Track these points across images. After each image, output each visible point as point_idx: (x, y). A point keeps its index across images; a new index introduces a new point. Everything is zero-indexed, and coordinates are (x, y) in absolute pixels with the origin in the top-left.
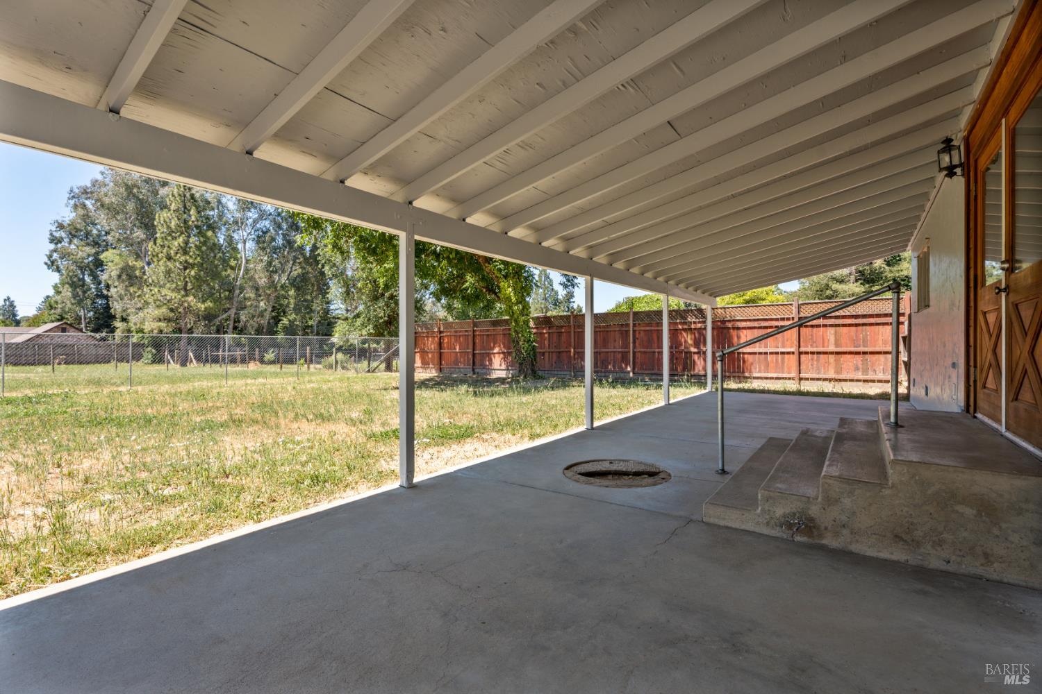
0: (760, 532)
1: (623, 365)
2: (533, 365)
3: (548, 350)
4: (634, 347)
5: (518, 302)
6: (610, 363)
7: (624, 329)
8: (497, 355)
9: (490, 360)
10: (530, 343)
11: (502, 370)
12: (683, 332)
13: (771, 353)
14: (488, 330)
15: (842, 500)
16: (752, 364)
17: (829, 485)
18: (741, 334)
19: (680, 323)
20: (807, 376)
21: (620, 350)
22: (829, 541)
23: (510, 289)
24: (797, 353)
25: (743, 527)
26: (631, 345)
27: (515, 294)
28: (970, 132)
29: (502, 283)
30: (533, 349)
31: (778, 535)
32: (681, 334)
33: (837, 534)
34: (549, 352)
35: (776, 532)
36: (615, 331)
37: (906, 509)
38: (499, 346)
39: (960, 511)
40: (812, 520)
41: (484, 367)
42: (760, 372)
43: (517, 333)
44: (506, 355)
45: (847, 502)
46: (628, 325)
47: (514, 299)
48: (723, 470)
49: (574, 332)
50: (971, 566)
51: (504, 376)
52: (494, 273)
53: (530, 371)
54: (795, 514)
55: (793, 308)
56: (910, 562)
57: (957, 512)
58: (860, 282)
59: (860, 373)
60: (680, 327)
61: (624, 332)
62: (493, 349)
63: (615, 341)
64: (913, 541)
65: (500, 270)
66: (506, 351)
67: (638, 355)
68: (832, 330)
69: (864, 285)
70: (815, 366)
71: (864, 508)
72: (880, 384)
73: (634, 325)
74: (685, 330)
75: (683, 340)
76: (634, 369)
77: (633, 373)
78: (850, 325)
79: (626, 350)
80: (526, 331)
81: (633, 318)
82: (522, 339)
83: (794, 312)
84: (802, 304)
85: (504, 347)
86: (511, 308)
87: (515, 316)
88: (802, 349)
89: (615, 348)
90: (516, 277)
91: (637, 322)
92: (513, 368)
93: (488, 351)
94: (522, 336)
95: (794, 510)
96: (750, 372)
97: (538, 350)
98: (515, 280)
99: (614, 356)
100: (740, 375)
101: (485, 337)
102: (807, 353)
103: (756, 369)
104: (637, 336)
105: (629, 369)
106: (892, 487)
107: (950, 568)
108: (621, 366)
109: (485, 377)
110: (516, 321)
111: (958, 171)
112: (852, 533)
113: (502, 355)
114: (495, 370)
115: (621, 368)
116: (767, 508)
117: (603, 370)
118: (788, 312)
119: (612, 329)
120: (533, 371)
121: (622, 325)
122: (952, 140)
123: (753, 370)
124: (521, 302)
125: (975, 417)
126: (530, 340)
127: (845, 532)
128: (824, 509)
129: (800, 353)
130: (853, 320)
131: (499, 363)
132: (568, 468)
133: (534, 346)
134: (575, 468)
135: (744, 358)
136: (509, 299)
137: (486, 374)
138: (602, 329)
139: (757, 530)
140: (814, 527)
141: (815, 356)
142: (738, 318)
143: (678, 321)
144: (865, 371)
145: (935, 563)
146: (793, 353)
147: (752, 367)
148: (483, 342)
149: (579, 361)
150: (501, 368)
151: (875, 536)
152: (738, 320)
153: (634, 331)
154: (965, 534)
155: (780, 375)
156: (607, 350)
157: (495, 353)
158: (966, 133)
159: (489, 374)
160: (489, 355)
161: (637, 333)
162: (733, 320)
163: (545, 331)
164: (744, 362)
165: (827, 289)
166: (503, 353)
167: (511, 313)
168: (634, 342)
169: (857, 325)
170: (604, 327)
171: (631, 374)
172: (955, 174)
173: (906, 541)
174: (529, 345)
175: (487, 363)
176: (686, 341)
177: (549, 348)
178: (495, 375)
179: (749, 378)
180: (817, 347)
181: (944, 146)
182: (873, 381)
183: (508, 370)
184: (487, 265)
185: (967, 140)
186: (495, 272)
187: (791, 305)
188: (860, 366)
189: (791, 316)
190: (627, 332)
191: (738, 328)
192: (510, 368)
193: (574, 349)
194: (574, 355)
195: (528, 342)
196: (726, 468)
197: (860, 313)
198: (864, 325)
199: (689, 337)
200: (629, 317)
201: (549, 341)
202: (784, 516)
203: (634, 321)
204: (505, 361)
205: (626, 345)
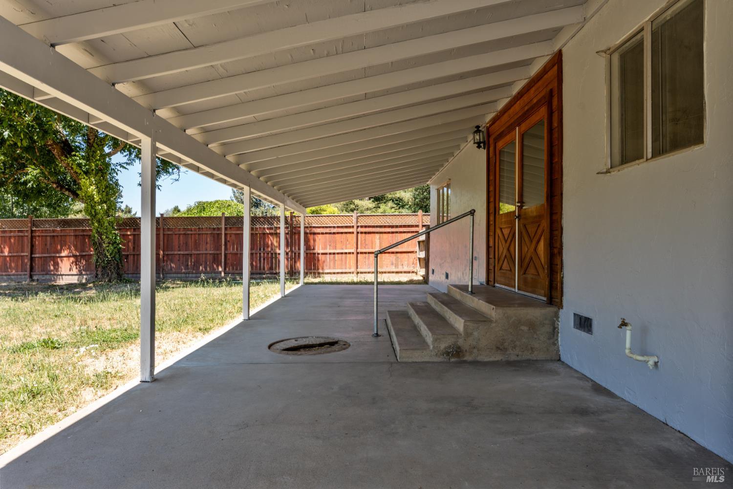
0: (433, 361)
1: (215, 266)
2: (119, 268)
3: (133, 253)
4: (226, 249)
5: (102, 202)
6: (201, 265)
7: (216, 232)
8: (65, 259)
9: (56, 265)
10: (115, 245)
11: (72, 275)
12: (269, 236)
13: (338, 253)
14: (54, 231)
15: (474, 333)
16: (324, 262)
17: (468, 326)
18: (316, 238)
19: (268, 228)
20: (362, 270)
21: (212, 252)
22: (468, 358)
23: (93, 187)
24: (355, 253)
25: (423, 360)
26: (223, 247)
27: (98, 192)
28: (491, 126)
29: (84, 180)
30: (119, 252)
31: (442, 360)
32: (268, 237)
33: (471, 353)
34: (134, 255)
35: (440, 359)
36: (207, 234)
37: (501, 332)
38: (69, 248)
39: (523, 329)
40: (459, 348)
41: (48, 273)
42: (330, 268)
43: (100, 234)
44: (77, 259)
45: (476, 334)
46: (219, 229)
47: (97, 198)
48: (377, 334)
49: (164, 234)
50: (527, 356)
51: (76, 282)
52: (72, 168)
53: (115, 275)
54: (450, 346)
55: (353, 219)
56: (503, 360)
57: (521, 330)
58: (372, 199)
59: (394, 267)
60: (268, 231)
61: (216, 235)
62: (61, 253)
63: (207, 243)
64: (504, 348)
65: (79, 165)
66: (78, 254)
67: (229, 256)
68: (377, 236)
69: (374, 202)
70: (367, 263)
71: (484, 336)
72: (405, 274)
73: (226, 229)
74: (271, 234)
75: (270, 243)
76: (225, 269)
77: (225, 273)
78: (389, 233)
79: (218, 252)
80: (111, 233)
81: (225, 222)
82: (107, 240)
83: (354, 222)
84: (359, 216)
85: (76, 250)
86: (92, 207)
87: (99, 216)
88: (359, 250)
89: (206, 250)
90: (100, 174)
91: (228, 226)
92: (88, 273)
93: (53, 255)
94: (107, 237)
95: (450, 344)
96: (323, 269)
97: (123, 253)
98: (97, 178)
99: (206, 258)
100: (315, 271)
101: (48, 238)
102: (362, 253)
103: (327, 266)
104: (228, 239)
105: (220, 269)
106: (496, 322)
107: (519, 359)
108: (213, 266)
109: (50, 284)
110: (99, 221)
111: (482, 145)
112: (478, 350)
113: (72, 259)
114: (63, 275)
115: (214, 269)
116: (436, 346)
117: (194, 272)
118: (350, 222)
119: (203, 232)
120: (118, 274)
121: (214, 229)
122: (480, 127)
123: (325, 267)
124: (105, 202)
125: (494, 286)
126: (115, 242)
127: (475, 351)
128: (465, 340)
129: (358, 253)
130: (390, 229)
131: (69, 267)
132: (270, 347)
133: (120, 248)
134: (277, 346)
135: (318, 258)
136: (91, 197)
137: (51, 280)
138: (193, 232)
139: (431, 360)
140: (460, 352)
141: (367, 255)
142: (314, 225)
143: (266, 226)
144: (396, 266)
145: (513, 358)
146: (353, 253)
147: (325, 265)
148: (46, 245)
149: (168, 263)
150: (72, 273)
151: (488, 350)
152: (314, 227)
153: (226, 234)
154: (524, 340)
155: (344, 271)
156: (198, 252)
157: (62, 257)
158: (488, 125)
159: (55, 281)
160: (54, 259)
161: (228, 236)
162: (311, 227)
163: (129, 233)
164: (318, 260)
165: (351, 204)
166: (74, 256)
167: (93, 213)
168: (226, 245)
169: (393, 233)
170: (195, 230)
171: (223, 274)
172: (481, 147)
173: (501, 349)
174: (115, 248)
175: (52, 268)
176: (272, 244)
177: (134, 250)
178: (62, 281)
179: (323, 273)
180: (368, 249)
181: (476, 129)
182: (401, 272)
183: (80, 274)
184: (63, 158)
185: (488, 129)
186: (74, 167)
187: (352, 216)
188: (394, 262)
189: (352, 225)
190: (219, 235)
191: (315, 234)
192: (84, 273)
193: (163, 251)
194: (163, 257)
195: (113, 245)
196: (379, 333)
197: (394, 224)
198: (397, 232)
199: (275, 240)
200: (221, 221)
201: (134, 243)
202: (445, 348)
203: (225, 225)
204: (76, 265)
205: (218, 248)
